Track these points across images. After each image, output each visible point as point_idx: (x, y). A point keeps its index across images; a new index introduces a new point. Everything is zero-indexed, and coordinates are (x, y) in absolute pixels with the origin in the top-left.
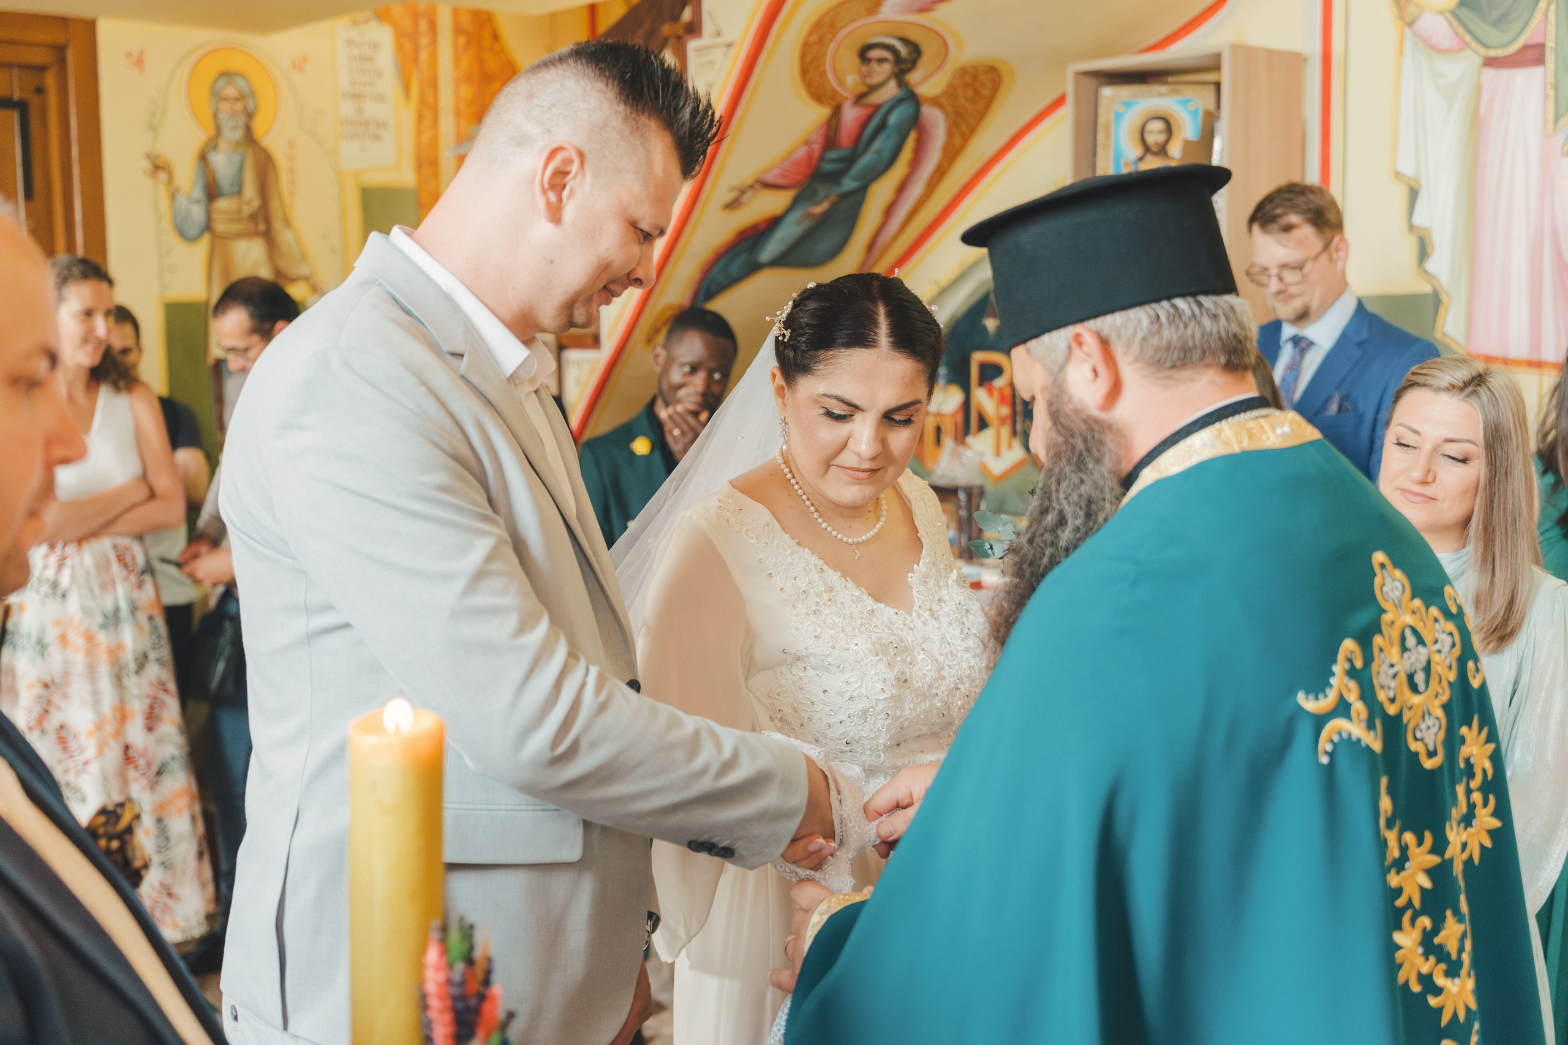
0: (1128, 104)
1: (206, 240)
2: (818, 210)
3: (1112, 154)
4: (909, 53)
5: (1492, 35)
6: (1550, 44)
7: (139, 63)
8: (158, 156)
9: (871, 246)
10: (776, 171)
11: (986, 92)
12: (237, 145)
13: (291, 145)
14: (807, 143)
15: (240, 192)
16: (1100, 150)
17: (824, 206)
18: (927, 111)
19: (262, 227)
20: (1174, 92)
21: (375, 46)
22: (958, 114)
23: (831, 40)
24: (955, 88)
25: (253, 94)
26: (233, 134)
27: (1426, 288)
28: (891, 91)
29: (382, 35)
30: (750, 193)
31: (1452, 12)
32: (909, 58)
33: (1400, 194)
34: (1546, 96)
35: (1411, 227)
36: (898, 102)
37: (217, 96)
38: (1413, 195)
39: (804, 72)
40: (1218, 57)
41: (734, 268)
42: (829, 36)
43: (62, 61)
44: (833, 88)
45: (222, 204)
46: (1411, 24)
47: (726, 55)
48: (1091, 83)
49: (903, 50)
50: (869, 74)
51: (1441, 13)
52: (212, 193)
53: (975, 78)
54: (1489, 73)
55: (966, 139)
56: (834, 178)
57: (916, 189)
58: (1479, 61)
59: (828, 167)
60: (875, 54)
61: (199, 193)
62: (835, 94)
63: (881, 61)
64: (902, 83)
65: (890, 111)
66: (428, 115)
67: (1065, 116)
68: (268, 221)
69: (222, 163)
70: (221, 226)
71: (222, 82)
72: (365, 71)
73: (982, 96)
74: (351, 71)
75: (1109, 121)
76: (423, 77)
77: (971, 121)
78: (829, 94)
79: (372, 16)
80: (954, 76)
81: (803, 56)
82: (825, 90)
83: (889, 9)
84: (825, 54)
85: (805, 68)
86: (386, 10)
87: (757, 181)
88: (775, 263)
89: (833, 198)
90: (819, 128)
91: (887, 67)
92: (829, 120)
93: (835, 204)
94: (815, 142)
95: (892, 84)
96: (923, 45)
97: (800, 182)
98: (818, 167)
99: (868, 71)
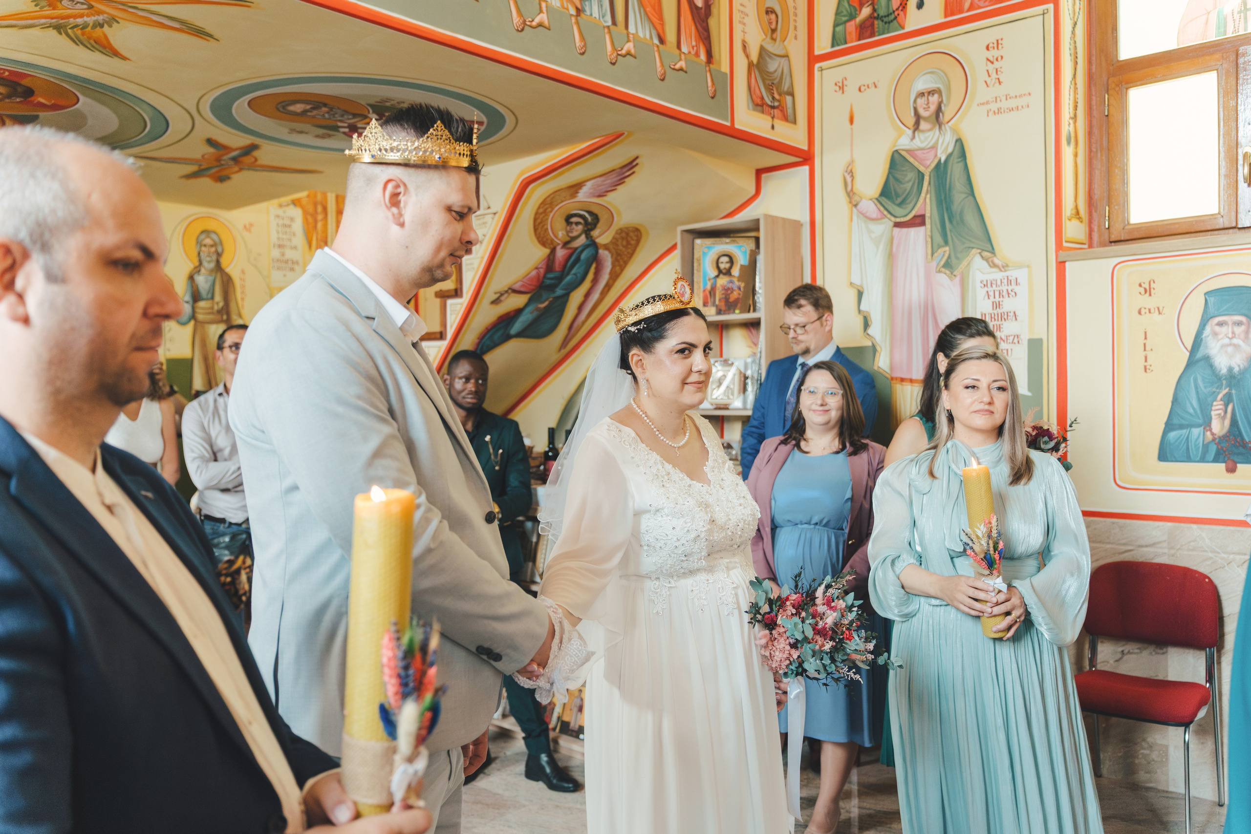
0: (709, 248)
1: (192, 323)
2: (542, 306)
3: (702, 273)
4: (592, 220)
5: (898, 211)
6: (928, 215)
9: (571, 327)
10: (520, 283)
12: (211, 271)
13: (243, 272)
14: (537, 268)
15: (212, 298)
16: (695, 272)
17: (546, 303)
18: (601, 251)
19: (225, 317)
20: (734, 241)
21: (292, 219)
22: (618, 255)
23: (551, 212)
24: (617, 240)
25: (221, 243)
26: (209, 265)
27: (869, 344)
28: (582, 240)
29: (297, 213)
30: (506, 295)
31: (877, 199)
32: (593, 222)
33: (853, 294)
34: (926, 242)
35: (859, 311)
36: (586, 247)
37: (200, 244)
38: (860, 294)
39: (535, 230)
40: (758, 221)
41: (496, 337)
42: (550, 209)
44: (552, 238)
45: (202, 304)
46: (856, 206)
47: (493, 219)
48: (689, 237)
49: (589, 218)
50: (571, 231)
51: (871, 200)
52: (196, 297)
53: (627, 234)
54: (897, 230)
55: (622, 270)
56: (552, 288)
57: (595, 296)
58: (892, 224)
59: (548, 282)
60: (574, 220)
61: (188, 298)
62: (552, 240)
63: (577, 224)
64: (588, 236)
65: (582, 251)
67: (677, 254)
68: (228, 314)
69: (202, 281)
70: (200, 317)
71: (203, 236)
72: (286, 233)
73: (631, 244)
74: (278, 233)
75: (700, 257)
76: (319, 237)
77: (626, 259)
78: (549, 241)
79: (290, 203)
80: (616, 233)
81: (535, 220)
82: (547, 239)
83: (583, 195)
84: (547, 219)
85: (536, 227)
86: (298, 200)
87: (510, 289)
88: (519, 335)
89: (551, 299)
90: (544, 260)
91: (580, 227)
92: (549, 256)
93: (551, 303)
94: (541, 268)
95: (583, 237)
96: (600, 215)
97: (533, 290)
98: (543, 282)
99: (570, 229)
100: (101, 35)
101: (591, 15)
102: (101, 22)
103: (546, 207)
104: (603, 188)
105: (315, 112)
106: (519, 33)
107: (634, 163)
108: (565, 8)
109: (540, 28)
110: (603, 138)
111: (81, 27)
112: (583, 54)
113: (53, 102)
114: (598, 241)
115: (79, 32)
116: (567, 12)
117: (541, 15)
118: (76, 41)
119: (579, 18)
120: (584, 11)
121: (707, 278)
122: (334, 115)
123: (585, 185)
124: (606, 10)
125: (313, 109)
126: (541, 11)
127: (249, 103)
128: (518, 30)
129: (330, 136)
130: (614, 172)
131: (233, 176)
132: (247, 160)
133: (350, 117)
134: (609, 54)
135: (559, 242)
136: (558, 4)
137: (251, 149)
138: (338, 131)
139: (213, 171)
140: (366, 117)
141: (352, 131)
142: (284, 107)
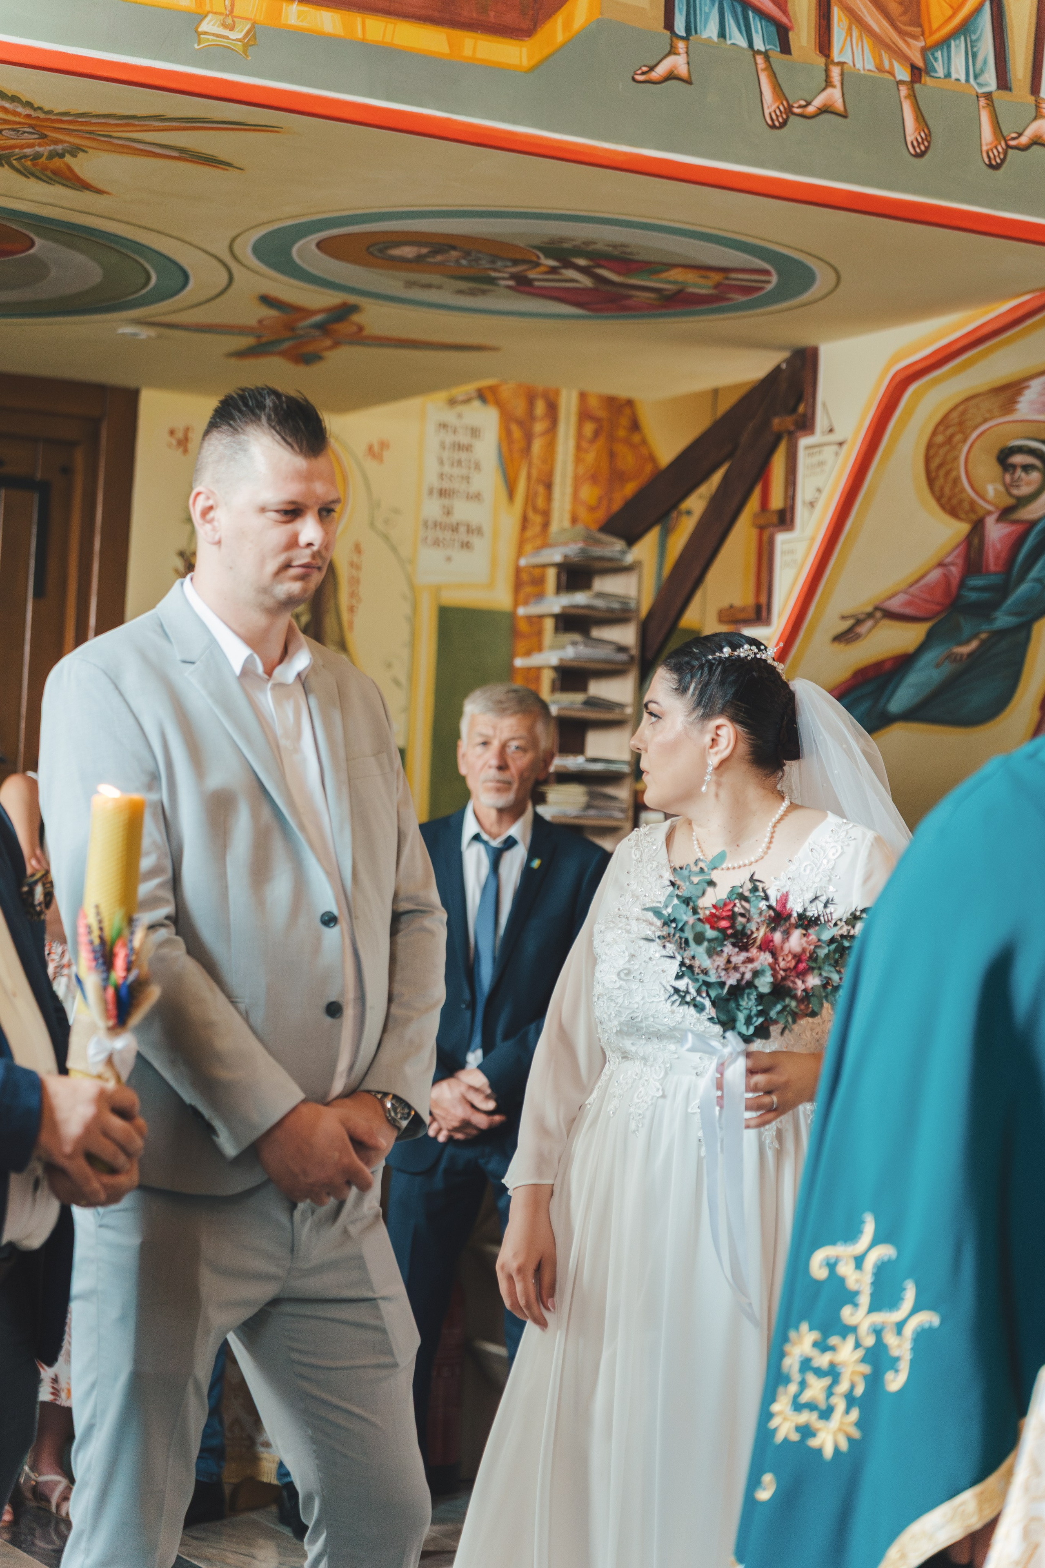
2: (965, 650)
7: (183, 442)
9: (1043, 702)
10: (902, 598)
13: (357, 549)
14: (941, 564)
17: (974, 644)
21: (475, 432)
23: (965, 440)
29: (487, 419)
30: (869, 623)
39: (931, 481)
42: (958, 437)
43: (95, 438)
44: (973, 500)
47: (837, 454)
50: (1015, 484)
56: (984, 610)
59: (973, 596)
60: (1019, 459)
63: (1026, 468)
66: (536, 519)
72: (459, 462)
74: (441, 462)
76: (534, 473)
78: (966, 506)
79: (474, 394)
81: (928, 460)
82: (961, 502)
83: (1029, 405)
84: (956, 458)
85: (933, 474)
86: (493, 389)
87: (877, 608)
88: (911, 715)
89: (983, 636)
90: (957, 547)
91: (1035, 476)
92: (968, 539)
93: (983, 643)
94: (952, 564)
97: (938, 613)
98: (959, 596)
99: (1013, 481)
100: (62, 165)
101: (948, 75)
102: (60, 152)
103: (949, 432)
105: (439, 258)
106: (777, 132)
108: (888, 72)
109: (826, 116)
110: (1038, 294)
111: (31, 157)
112: (922, 154)
115: (29, 163)
116: (891, 78)
117: (829, 91)
118: (26, 173)
119: (916, 86)
120: (928, 70)
122: (477, 260)
123: (1028, 387)
124: (985, 62)
125: (436, 252)
126: (828, 83)
127: (319, 245)
128: (773, 127)
129: (484, 292)
131: (327, 354)
132: (344, 328)
133: (509, 264)
134: (985, 148)
135: (990, 508)
136: (870, 65)
137: (344, 312)
138: (497, 285)
139: (286, 345)
140: (537, 265)
141: (523, 285)
142: (381, 251)
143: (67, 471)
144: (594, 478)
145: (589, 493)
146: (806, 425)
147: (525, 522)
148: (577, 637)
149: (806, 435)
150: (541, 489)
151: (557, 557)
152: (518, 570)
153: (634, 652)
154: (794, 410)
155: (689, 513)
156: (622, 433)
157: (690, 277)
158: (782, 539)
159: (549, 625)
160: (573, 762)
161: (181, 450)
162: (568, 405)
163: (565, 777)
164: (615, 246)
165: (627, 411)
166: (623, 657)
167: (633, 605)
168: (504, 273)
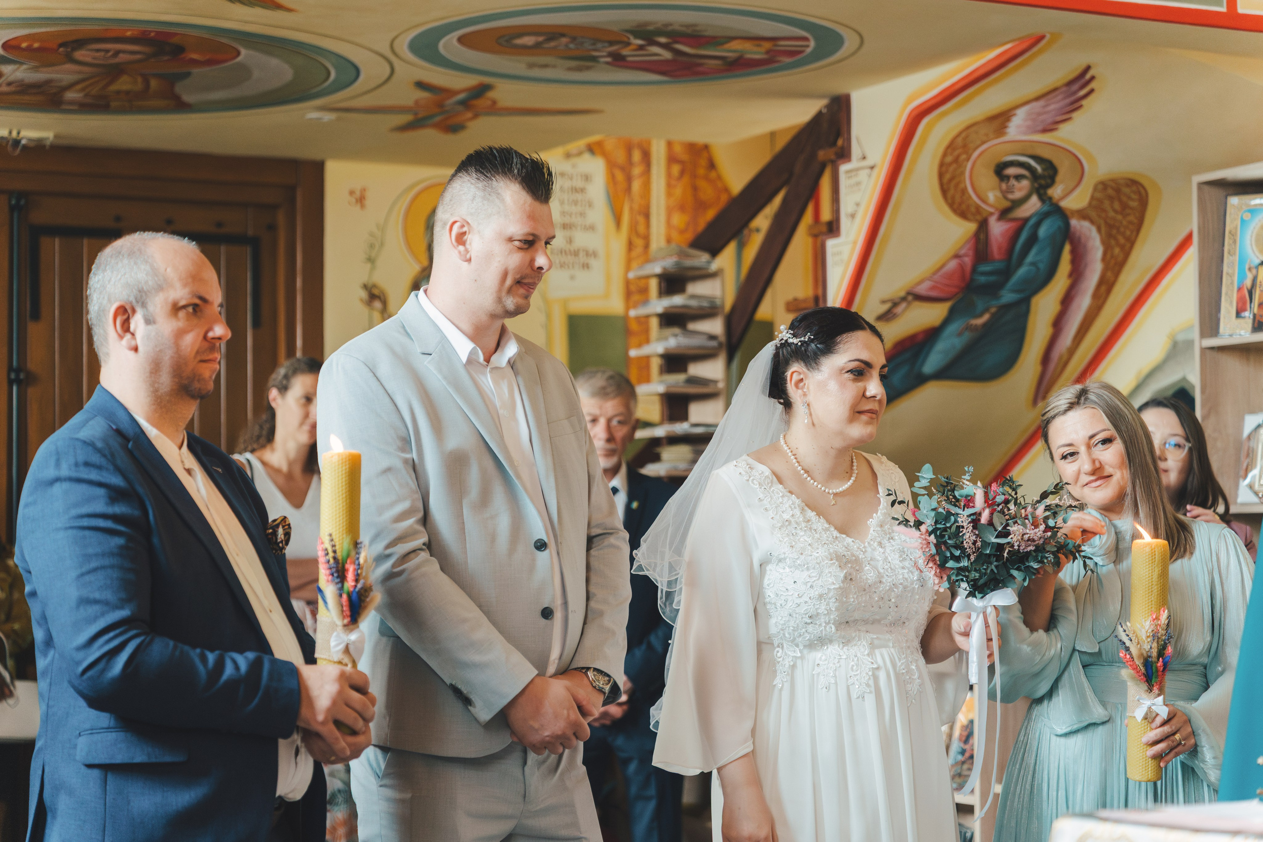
0: (1253, 211)
2: (979, 321)
3: (1237, 259)
4: (1044, 170)
7: (361, 200)
8: (374, 286)
9: (1046, 359)
10: (927, 284)
11: (1134, 204)
14: (956, 256)
17: (986, 317)
18: (1074, 222)
21: (587, 178)
22: (1110, 226)
23: (968, 159)
24: (1100, 201)
28: (1033, 205)
29: (596, 167)
30: (904, 305)
32: (1046, 173)
36: (1042, 217)
39: (944, 191)
41: (897, 380)
42: (964, 157)
43: (292, 201)
44: (977, 204)
47: (870, 176)
48: (1218, 193)
49: (1038, 167)
50: (1010, 190)
53: (1118, 191)
55: (1127, 252)
56: (992, 290)
57: (1084, 302)
59: (982, 279)
60: (1011, 171)
62: (978, 208)
63: (1018, 177)
64: (1043, 198)
65: (1038, 224)
66: (639, 242)
72: (575, 203)
73: (1131, 208)
74: (562, 203)
75: (1236, 228)
76: (636, 207)
77: (1128, 233)
78: (973, 209)
79: (585, 149)
80: (1095, 189)
81: (941, 176)
83: (1016, 129)
84: (963, 173)
85: (945, 187)
86: (599, 144)
87: (909, 293)
88: (941, 375)
89: (993, 310)
90: (967, 242)
91: (1025, 183)
92: (977, 234)
93: (993, 315)
94: (966, 255)
95: (1034, 199)
96: (1056, 162)
97: (955, 294)
98: (972, 280)
99: (1008, 188)
103: (956, 153)
104: (1049, 118)
105: (552, 44)
107: (1088, 76)
110: (1017, 43)
113: (207, 57)
114: (1064, 204)
121: (1247, 267)
122: (582, 43)
123: (1015, 115)
125: (550, 39)
127: (460, 40)
129: (588, 68)
130: (1057, 93)
131: (469, 124)
132: (481, 103)
133: (606, 44)
135: (991, 210)
137: (481, 90)
138: (598, 62)
139: (437, 119)
140: (628, 44)
141: (618, 60)
142: (507, 41)
143: (272, 228)
144: (682, 208)
145: (679, 220)
146: (844, 154)
147: (630, 246)
148: (676, 330)
149: (843, 163)
150: (641, 219)
151: (658, 269)
152: (627, 283)
153: (723, 339)
154: (834, 143)
155: (758, 230)
156: (701, 171)
157: (747, 46)
158: (831, 244)
159: (654, 322)
160: (681, 428)
161: (359, 205)
162: (659, 152)
163: (674, 440)
164: (687, 26)
165: (705, 154)
166: (714, 344)
167: (718, 302)
168: (603, 53)
